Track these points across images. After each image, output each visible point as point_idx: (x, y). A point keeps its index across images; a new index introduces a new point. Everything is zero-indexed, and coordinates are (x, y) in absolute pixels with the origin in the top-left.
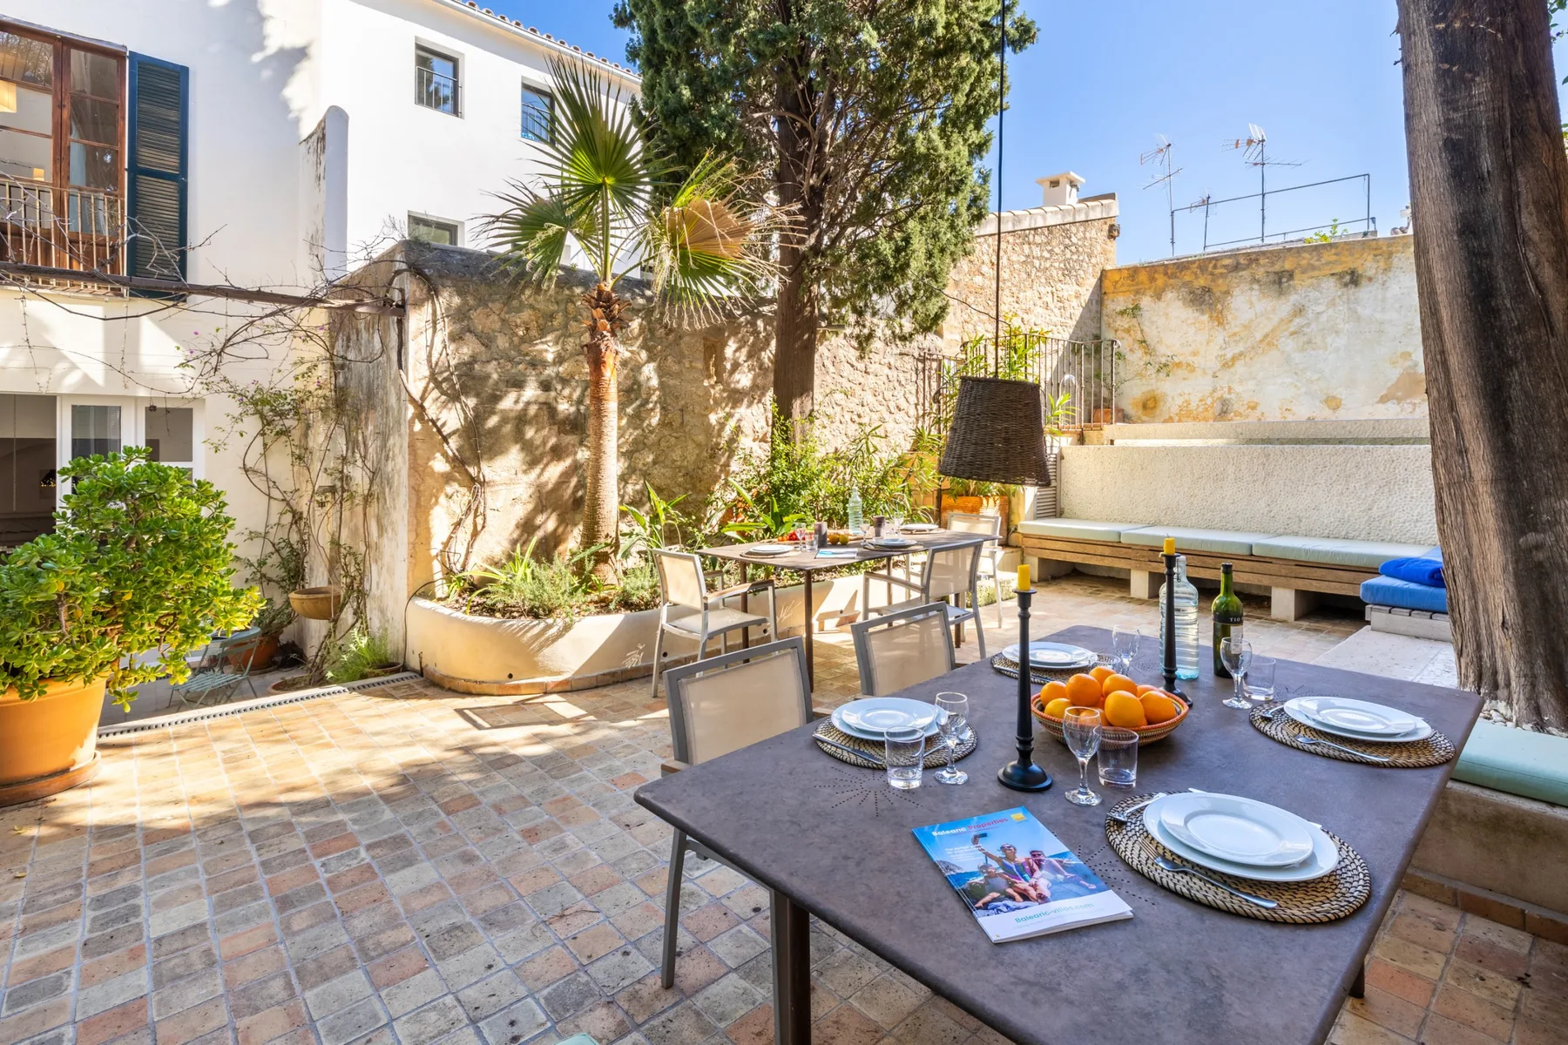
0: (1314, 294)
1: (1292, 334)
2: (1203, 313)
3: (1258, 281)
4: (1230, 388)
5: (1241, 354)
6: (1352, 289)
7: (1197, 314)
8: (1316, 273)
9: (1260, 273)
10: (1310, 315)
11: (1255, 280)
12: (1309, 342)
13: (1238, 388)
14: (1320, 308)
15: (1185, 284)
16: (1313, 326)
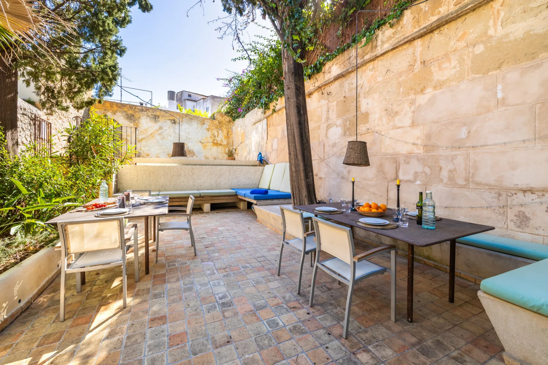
0: (165, 124)
1: (159, 134)
2: (131, 123)
3: (149, 116)
4: (140, 149)
5: (144, 138)
6: (174, 125)
7: (129, 123)
8: (165, 118)
9: (150, 114)
10: (164, 130)
11: (148, 116)
12: (164, 137)
13: (143, 149)
14: (167, 128)
15: (124, 111)
16: (164, 133)
